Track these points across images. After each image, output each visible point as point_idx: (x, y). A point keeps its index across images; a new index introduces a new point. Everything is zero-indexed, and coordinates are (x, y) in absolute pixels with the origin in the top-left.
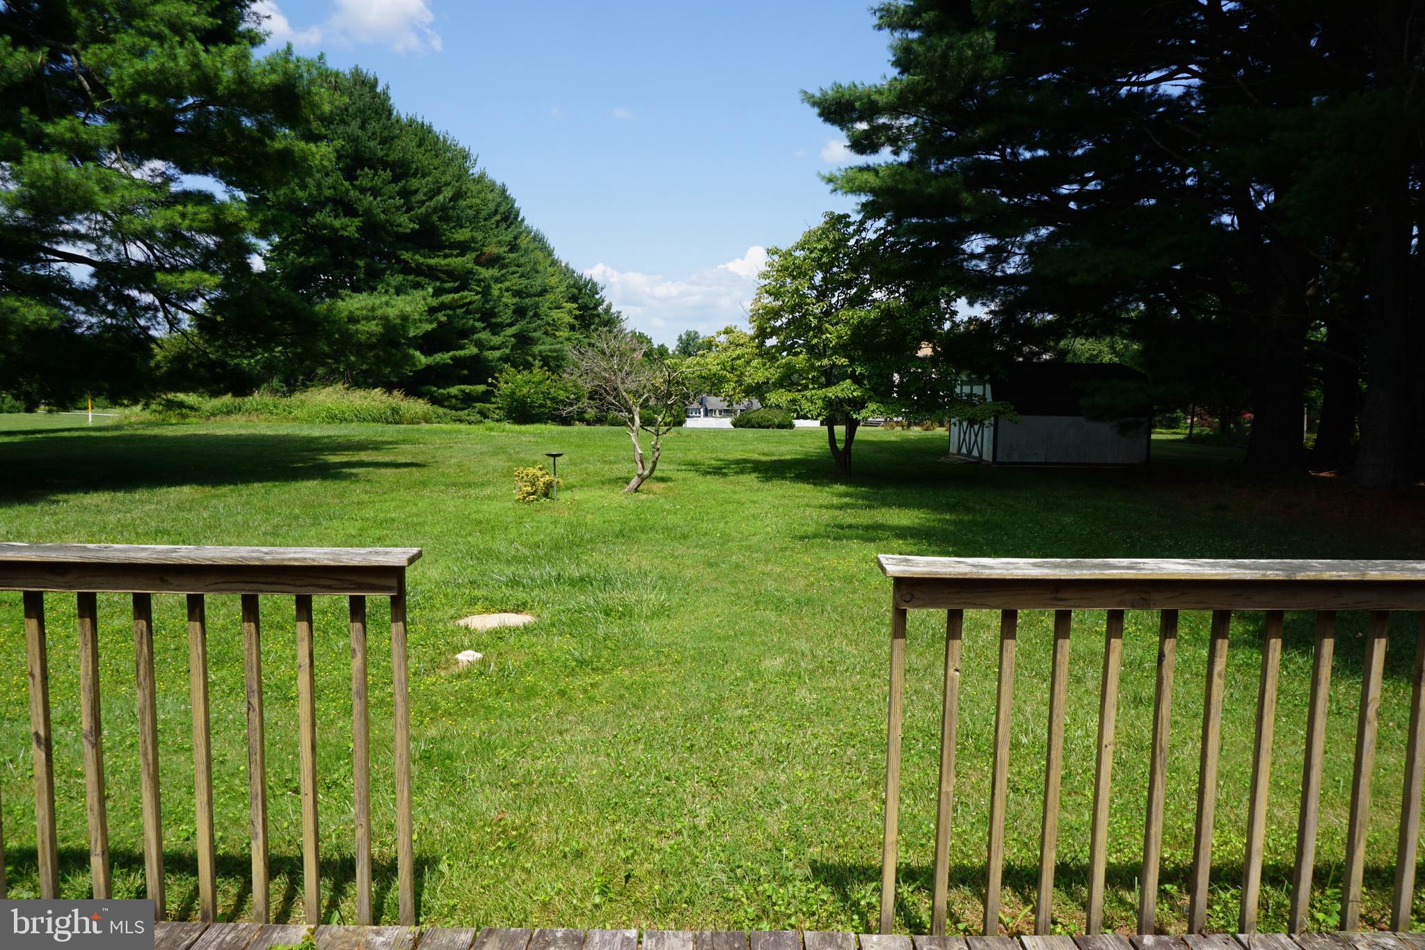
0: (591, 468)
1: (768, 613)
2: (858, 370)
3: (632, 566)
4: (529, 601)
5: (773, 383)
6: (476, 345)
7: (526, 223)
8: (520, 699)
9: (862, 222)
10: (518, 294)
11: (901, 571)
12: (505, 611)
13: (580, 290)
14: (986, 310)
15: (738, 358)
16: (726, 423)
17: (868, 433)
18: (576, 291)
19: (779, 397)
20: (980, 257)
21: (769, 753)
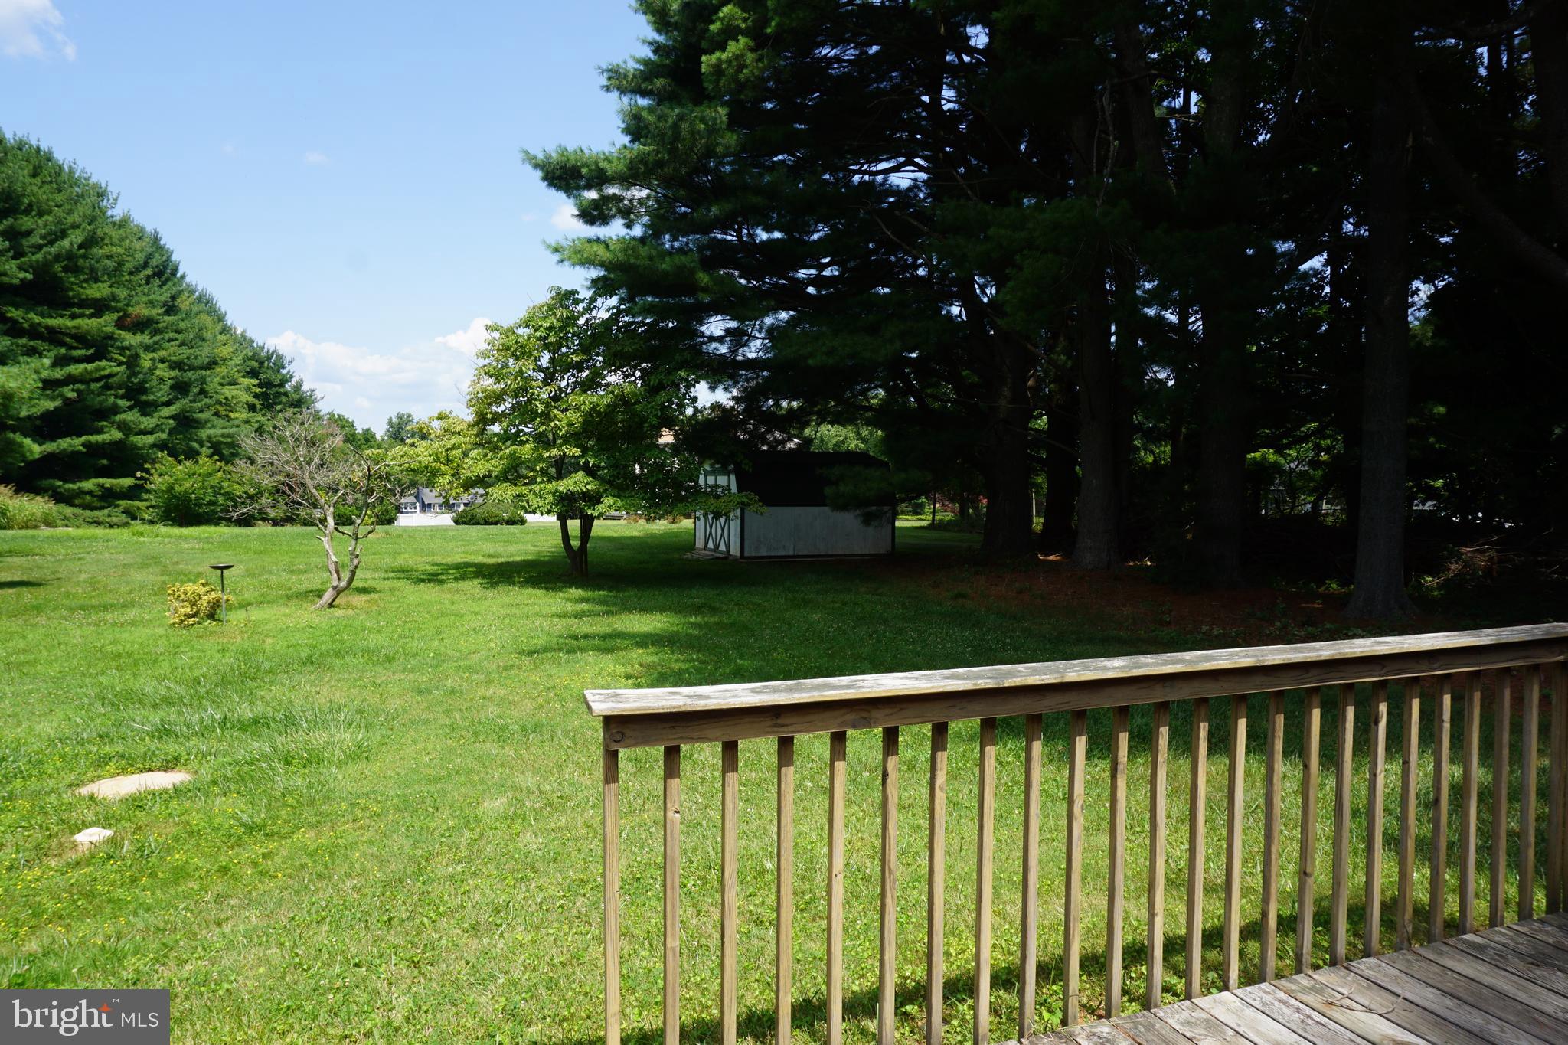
0: (274, 580)
1: (488, 745)
2: (592, 462)
3: (322, 700)
4: (184, 754)
5: (496, 477)
6: (119, 428)
7: (188, 280)
8: (165, 885)
9: (592, 300)
10: (177, 365)
11: (608, 709)
12: (150, 770)
13: (261, 363)
14: (728, 395)
15: (454, 447)
16: (446, 519)
17: (608, 528)
18: (256, 365)
19: (504, 492)
20: (720, 340)
21: (485, 916)
